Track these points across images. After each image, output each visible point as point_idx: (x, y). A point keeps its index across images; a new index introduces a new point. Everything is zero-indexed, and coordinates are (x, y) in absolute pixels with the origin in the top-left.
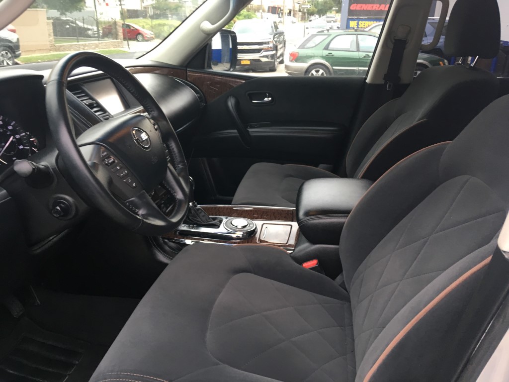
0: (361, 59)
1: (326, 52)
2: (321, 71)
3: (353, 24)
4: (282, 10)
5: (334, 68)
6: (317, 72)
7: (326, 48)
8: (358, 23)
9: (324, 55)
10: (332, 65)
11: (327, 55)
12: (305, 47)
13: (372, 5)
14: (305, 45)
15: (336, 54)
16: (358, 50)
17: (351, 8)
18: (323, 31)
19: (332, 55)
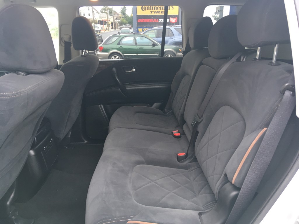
0: (139, 49)
1: (119, 46)
2: (117, 57)
3: (140, 30)
4: (107, 23)
5: (124, 54)
6: (115, 57)
7: (119, 44)
8: (143, 29)
9: (118, 48)
10: (123, 54)
11: (119, 48)
12: (107, 43)
13: (149, 19)
14: (106, 43)
15: (124, 47)
16: (136, 45)
17: (138, 21)
18: (116, 35)
19: (123, 48)
